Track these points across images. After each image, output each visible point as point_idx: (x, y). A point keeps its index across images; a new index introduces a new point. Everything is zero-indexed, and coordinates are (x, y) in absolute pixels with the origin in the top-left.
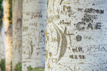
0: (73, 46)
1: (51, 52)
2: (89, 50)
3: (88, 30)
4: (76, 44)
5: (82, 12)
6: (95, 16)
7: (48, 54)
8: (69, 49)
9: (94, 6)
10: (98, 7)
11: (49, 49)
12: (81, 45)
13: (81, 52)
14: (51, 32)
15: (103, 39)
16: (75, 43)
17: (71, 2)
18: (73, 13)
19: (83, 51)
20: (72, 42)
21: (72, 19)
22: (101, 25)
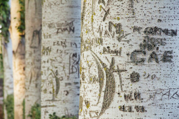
0: (125, 91)
1: (88, 100)
2: (152, 97)
3: (151, 63)
4: (130, 87)
5: (139, 33)
6: (161, 39)
7: (84, 103)
8: (118, 95)
9: (161, 23)
10: (168, 24)
11: (84, 95)
12: (139, 89)
13: (138, 100)
14: (89, 66)
15: (176, 79)
16: (129, 85)
17: (122, 16)
18: (124, 35)
19: (142, 99)
20: (123, 83)
21: (123, 44)
22: (172, 55)
